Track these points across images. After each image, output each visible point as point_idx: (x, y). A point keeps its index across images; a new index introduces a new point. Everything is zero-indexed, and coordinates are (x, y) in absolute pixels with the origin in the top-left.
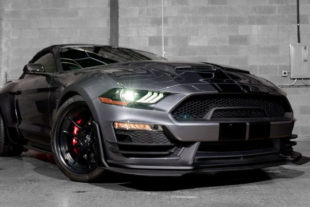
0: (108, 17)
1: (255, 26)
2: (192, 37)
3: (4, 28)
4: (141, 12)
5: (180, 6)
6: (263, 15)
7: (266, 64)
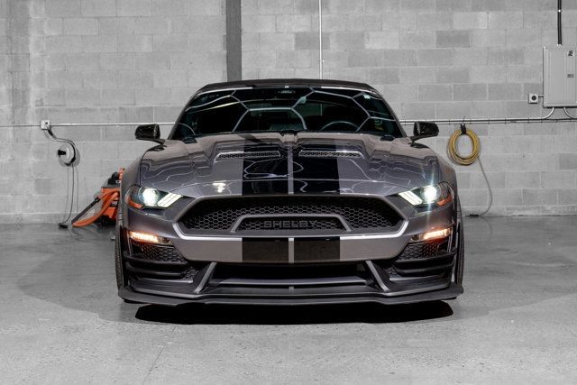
1: (483, 14)
2: (371, 33)
7: (501, 82)
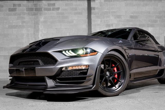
0: (87, 23)
1: (150, 28)
3: (40, 28)
4: (101, 21)
5: (118, 19)
6: (153, 23)
